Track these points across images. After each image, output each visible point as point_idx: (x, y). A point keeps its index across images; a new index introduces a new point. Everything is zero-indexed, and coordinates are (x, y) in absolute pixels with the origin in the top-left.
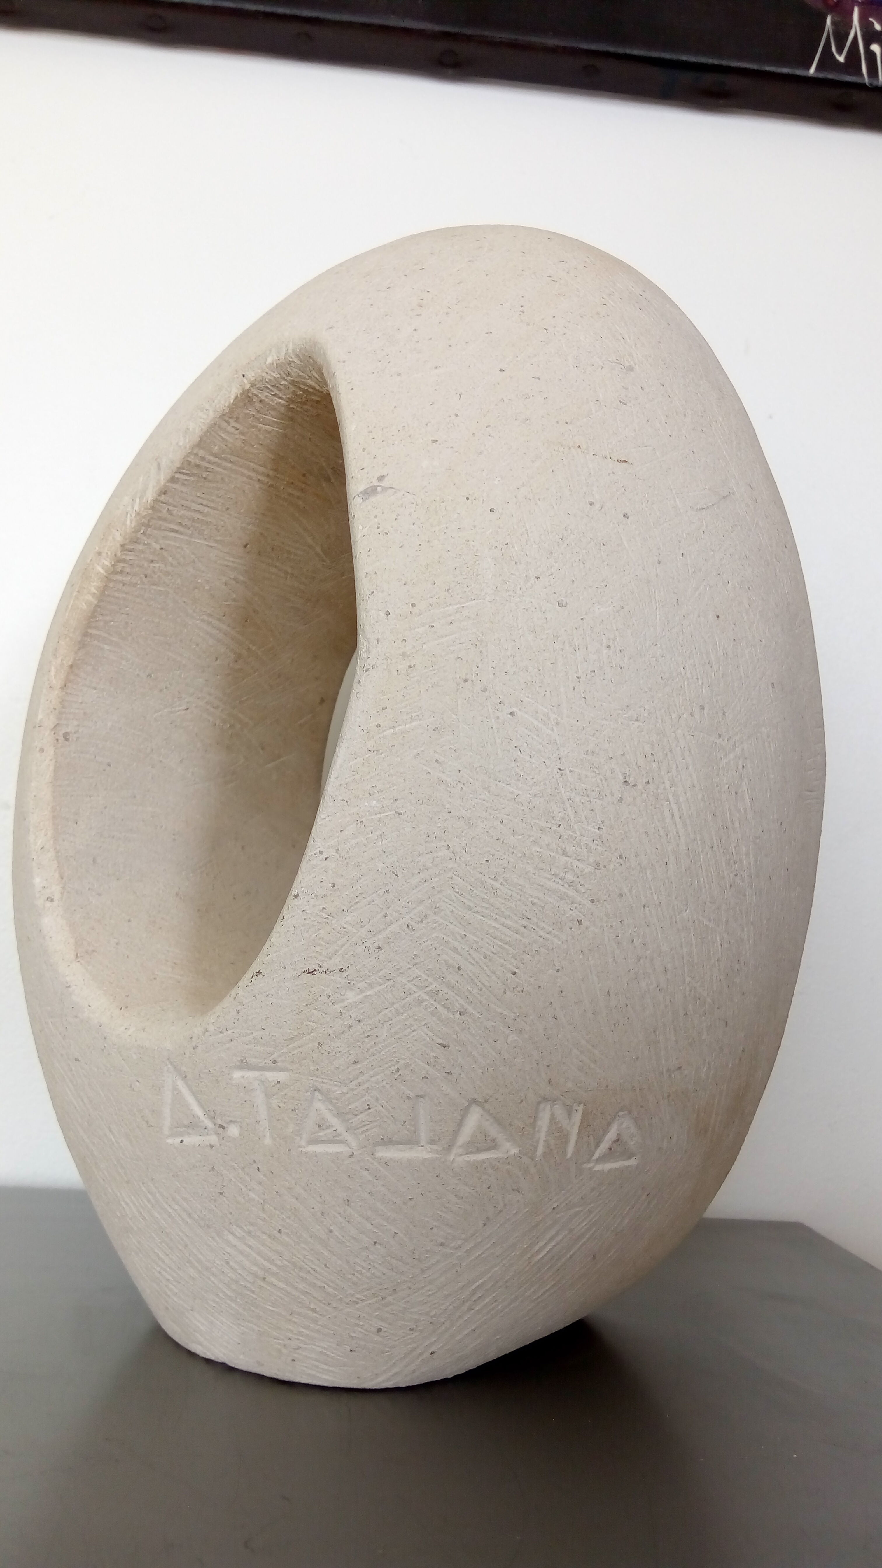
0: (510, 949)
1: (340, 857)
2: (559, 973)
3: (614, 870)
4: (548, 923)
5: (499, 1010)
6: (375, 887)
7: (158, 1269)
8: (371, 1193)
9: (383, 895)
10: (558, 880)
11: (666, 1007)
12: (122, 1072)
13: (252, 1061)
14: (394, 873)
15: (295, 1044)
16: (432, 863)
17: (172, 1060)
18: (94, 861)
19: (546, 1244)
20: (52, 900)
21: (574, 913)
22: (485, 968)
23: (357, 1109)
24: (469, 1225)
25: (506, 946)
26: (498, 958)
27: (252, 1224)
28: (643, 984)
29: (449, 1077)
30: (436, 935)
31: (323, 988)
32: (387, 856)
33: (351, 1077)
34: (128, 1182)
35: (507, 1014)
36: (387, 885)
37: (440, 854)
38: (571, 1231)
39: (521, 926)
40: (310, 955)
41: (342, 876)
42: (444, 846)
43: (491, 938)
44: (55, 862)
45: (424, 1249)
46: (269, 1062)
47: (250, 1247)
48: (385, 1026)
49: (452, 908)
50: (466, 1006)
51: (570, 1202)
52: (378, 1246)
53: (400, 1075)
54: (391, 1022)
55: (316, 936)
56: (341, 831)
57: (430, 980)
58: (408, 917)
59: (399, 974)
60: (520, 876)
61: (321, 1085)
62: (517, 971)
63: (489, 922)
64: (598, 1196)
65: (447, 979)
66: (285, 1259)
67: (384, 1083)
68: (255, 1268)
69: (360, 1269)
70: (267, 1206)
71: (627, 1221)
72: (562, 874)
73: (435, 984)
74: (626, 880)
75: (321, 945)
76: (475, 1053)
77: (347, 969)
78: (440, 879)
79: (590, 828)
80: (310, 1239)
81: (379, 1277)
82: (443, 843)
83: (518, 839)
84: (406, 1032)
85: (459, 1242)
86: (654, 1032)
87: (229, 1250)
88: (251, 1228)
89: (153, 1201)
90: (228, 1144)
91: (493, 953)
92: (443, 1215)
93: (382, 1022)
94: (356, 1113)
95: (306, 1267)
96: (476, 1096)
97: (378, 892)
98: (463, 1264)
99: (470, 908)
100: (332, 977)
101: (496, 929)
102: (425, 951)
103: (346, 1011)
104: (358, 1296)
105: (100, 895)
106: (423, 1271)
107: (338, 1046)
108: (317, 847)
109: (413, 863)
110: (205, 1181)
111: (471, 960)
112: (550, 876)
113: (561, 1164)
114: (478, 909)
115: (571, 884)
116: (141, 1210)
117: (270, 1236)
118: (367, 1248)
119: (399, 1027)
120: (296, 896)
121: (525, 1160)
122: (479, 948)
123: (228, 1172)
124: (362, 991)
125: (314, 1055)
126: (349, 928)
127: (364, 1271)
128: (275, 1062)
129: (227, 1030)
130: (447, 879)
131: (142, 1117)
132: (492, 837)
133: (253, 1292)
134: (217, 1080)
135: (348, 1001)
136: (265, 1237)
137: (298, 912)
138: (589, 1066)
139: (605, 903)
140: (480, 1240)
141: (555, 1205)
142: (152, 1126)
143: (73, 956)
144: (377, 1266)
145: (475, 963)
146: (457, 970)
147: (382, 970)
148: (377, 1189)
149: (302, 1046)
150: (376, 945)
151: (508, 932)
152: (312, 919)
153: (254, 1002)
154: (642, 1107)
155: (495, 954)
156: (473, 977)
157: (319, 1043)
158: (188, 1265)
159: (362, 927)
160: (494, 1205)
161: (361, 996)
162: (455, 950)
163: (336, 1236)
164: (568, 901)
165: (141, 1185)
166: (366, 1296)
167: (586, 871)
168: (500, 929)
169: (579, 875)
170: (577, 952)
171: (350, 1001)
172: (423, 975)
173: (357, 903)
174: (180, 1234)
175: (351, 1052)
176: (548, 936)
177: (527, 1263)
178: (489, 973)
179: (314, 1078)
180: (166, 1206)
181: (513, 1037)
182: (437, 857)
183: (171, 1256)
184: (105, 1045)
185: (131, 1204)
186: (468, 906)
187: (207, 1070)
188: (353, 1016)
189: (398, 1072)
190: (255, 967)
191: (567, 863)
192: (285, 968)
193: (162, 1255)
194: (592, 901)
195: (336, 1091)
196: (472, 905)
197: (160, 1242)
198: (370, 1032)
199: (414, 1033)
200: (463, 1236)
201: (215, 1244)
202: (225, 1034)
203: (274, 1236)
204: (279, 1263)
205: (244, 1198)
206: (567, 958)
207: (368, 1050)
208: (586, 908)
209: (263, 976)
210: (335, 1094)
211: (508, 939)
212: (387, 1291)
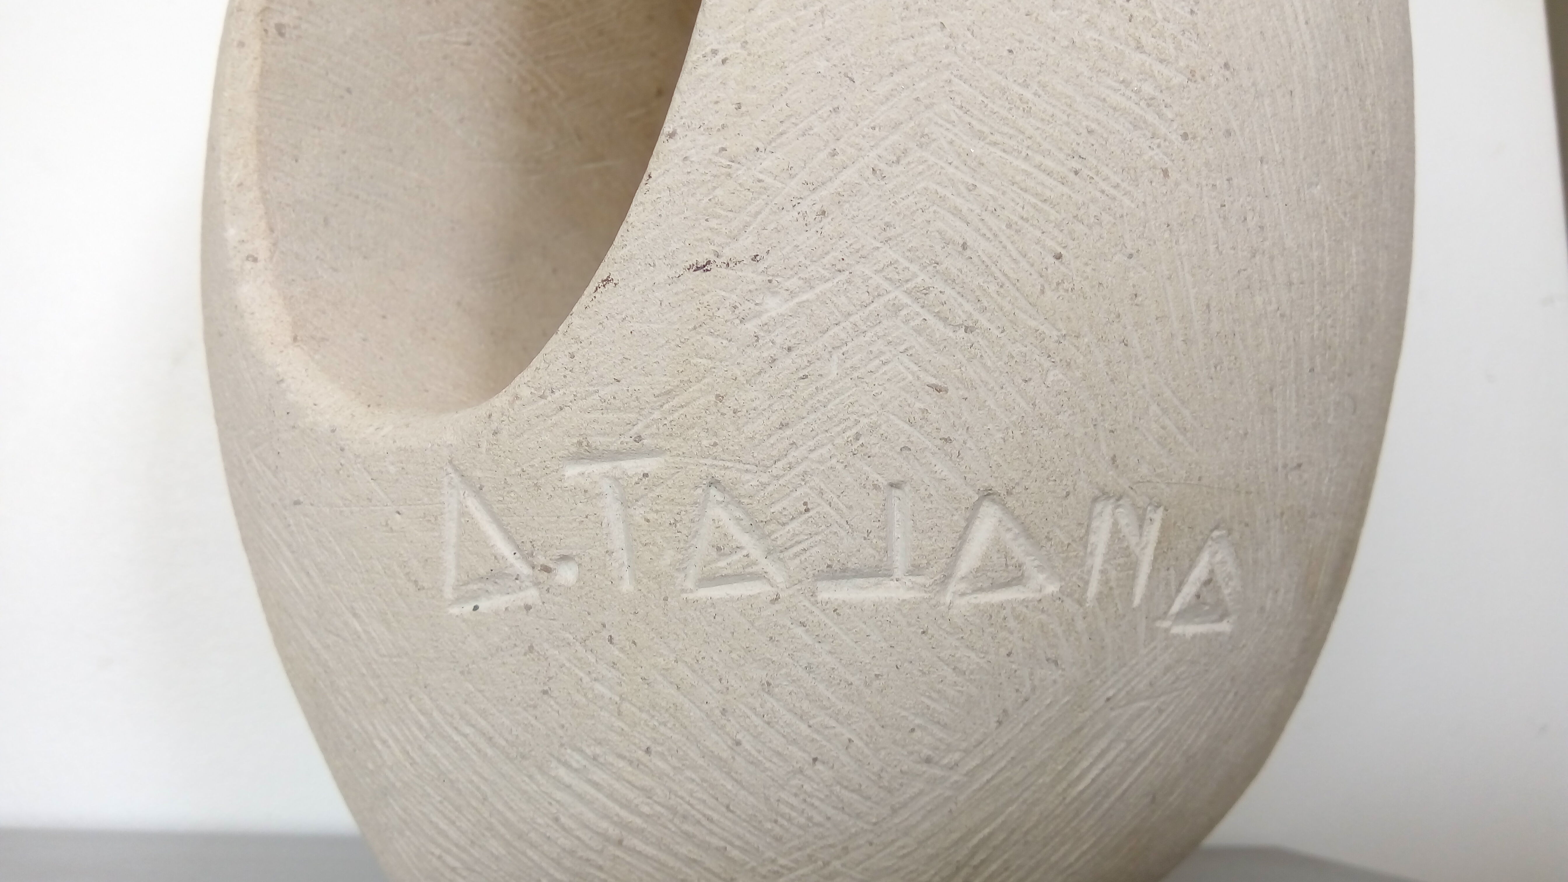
0: (1053, 212)
1: (749, 54)
2: (1133, 262)
3: (1217, 87)
4: (1115, 169)
5: (1033, 324)
6: (814, 103)
7: (437, 852)
8: (808, 668)
9: (829, 116)
10: (1128, 93)
11: (1288, 348)
12: (371, 502)
13: (597, 441)
14: (846, 75)
15: (675, 402)
16: (915, 55)
17: (456, 463)
18: (326, 221)
19: (1092, 765)
20: (255, 260)
21: (1157, 154)
22: (1010, 246)
23: (785, 513)
24: (975, 724)
25: (1046, 207)
26: (1031, 229)
27: (599, 743)
28: (1259, 300)
29: (948, 447)
30: (923, 184)
31: (723, 293)
32: (834, 47)
33: (775, 453)
34: (385, 701)
35: (1047, 332)
36: (835, 97)
37: (927, 39)
38: (1130, 742)
39: (1071, 171)
40: (699, 237)
41: (754, 87)
42: (934, 25)
43: (1019, 191)
44: (261, 206)
45: (898, 770)
46: (628, 440)
47: (595, 785)
48: (835, 357)
49: (950, 136)
50: (976, 316)
51: (1133, 689)
52: (819, 766)
53: (862, 445)
54: (844, 349)
55: (710, 200)
56: (749, 10)
57: (914, 268)
58: (873, 154)
59: (858, 260)
60: (1067, 81)
61: (723, 472)
62: (1063, 252)
63: (1016, 163)
64: (1173, 683)
65: (944, 266)
66: (656, 802)
67: (834, 461)
68: (604, 825)
69: (787, 810)
70: (626, 706)
71: (1204, 737)
72: (1135, 84)
73: (922, 276)
74: (1235, 107)
75: (719, 217)
76: (990, 403)
77: (765, 255)
78: (929, 84)
79: (1177, 9)
80: (701, 762)
81: (819, 825)
82: (932, 20)
83: (1062, 16)
84: (872, 366)
85: (957, 756)
86: (1271, 390)
87: (559, 795)
88: (598, 750)
89: (427, 726)
90: (557, 599)
91: (1022, 218)
92: (933, 705)
93: (830, 349)
94: (784, 520)
95: (694, 812)
96: (992, 482)
97: (820, 112)
98: (962, 798)
99: (981, 136)
100: (740, 273)
101: (1028, 174)
102: (905, 215)
103: (766, 331)
104: (782, 861)
105: (335, 270)
106: (894, 811)
107: (753, 397)
108: (707, 43)
109: (880, 57)
110: (517, 674)
111: (984, 230)
112: (1116, 85)
113: (1124, 616)
114: (998, 138)
115: (1150, 102)
116: (409, 748)
117: (631, 762)
118: (801, 771)
119: (858, 357)
120: (672, 135)
121: (1069, 604)
122: (998, 209)
123: (557, 652)
124: (792, 294)
125: (709, 419)
126: (769, 180)
127: (794, 814)
128: (639, 439)
129: (553, 392)
130: (941, 84)
131: (407, 574)
132: (1018, 9)
133: (600, 868)
134: (536, 485)
135: (769, 314)
136: (621, 764)
137: (676, 161)
138: (1175, 438)
139: (1204, 142)
140: (990, 752)
141: (1111, 693)
142: (424, 588)
143: (289, 339)
144: (817, 803)
145: (992, 237)
146: (960, 249)
147: (827, 253)
148: (820, 659)
149: (687, 404)
150: (817, 208)
151: (1049, 181)
152: (702, 170)
153: (600, 335)
154: (1247, 525)
155: (1027, 220)
156: (988, 262)
157: (718, 396)
158: (487, 834)
159: (792, 177)
160: (1017, 687)
161: (792, 304)
162: (956, 212)
163: (746, 750)
164: (1147, 133)
165: (407, 700)
166: (796, 861)
167: (1175, 81)
168: (1034, 176)
169: (1164, 87)
170: (1160, 225)
171: (773, 314)
172: (901, 260)
173: (781, 134)
174: (475, 778)
175: (775, 407)
176: (1113, 192)
177: (1061, 798)
178: (1015, 254)
179: (709, 461)
180: (449, 730)
181: (1055, 375)
182: (923, 45)
183: (458, 824)
184: (343, 461)
185: (391, 742)
186: (979, 131)
187: (519, 470)
188: (779, 340)
189: (858, 440)
190: (602, 273)
191: (1143, 64)
192: (654, 265)
193: (443, 825)
194: (1185, 136)
195: (748, 481)
196: (986, 129)
197: (441, 802)
198: (809, 369)
199: (885, 368)
200: (964, 745)
201: (535, 787)
202: (549, 398)
203: (638, 760)
204: (646, 809)
205: (585, 695)
206: (1145, 235)
207: (806, 401)
208: (1176, 148)
209: (615, 284)
210: (746, 487)
211: (1048, 193)
212: (832, 850)
